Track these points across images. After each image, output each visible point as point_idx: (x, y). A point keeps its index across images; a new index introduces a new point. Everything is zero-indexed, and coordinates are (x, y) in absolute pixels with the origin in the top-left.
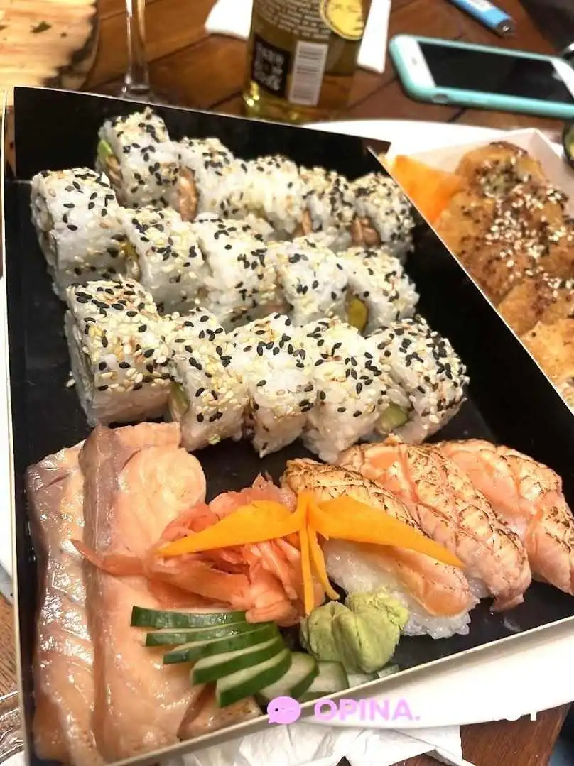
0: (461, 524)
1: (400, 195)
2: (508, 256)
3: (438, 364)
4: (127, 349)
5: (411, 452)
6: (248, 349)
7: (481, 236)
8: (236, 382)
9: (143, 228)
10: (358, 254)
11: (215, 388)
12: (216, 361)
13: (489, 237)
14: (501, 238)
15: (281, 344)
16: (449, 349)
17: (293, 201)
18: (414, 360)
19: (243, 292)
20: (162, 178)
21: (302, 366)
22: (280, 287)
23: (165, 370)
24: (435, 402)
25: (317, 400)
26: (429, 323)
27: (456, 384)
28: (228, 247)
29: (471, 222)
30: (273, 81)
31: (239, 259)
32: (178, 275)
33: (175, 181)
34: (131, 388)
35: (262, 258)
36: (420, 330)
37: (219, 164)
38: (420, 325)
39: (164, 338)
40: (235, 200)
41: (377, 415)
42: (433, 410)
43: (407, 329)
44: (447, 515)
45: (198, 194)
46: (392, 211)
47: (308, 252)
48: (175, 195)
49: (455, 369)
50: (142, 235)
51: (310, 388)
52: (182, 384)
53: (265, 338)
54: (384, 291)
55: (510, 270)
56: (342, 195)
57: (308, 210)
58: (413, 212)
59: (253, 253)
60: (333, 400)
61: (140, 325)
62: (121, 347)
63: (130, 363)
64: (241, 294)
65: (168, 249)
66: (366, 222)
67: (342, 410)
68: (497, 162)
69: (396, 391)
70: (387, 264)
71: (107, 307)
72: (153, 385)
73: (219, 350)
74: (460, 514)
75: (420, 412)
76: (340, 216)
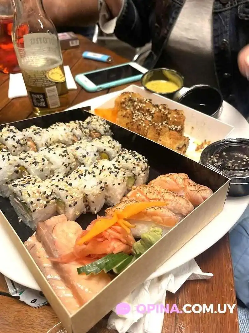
0: (164, 199)
1: (101, 119)
2: (142, 123)
3: (136, 158)
4: (37, 194)
5: (141, 187)
6: (76, 179)
7: (131, 121)
8: (77, 190)
9: (24, 159)
10: (96, 140)
11: (71, 194)
12: (67, 186)
13: (134, 120)
14: (138, 119)
15: (86, 173)
16: (137, 154)
17: (68, 134)
18: (128, 160)
19: (65, 165)
20: (22, 144)
21: (95, 176)
22: (77, 159)
23: (52, 196)
24: (140, 169)
25: (105, 185)
26: (127, 149)
27: (144, 162)
28: (54, 153)
29: (127, 118)
30: (42, 104)
31: (60, 155)
32: (42, 169)
33: (26, 143)
34: (44, 207)
35: (67, 153)
36: (125, 152)
37: (39, 132)
38: (125, 151)
39: (47, 187)
40: (49, 141)
41: (125, 183)
42: (141, 172)
43: (122, 153)
44: (159, 198)
45: (36, 144)
46: (101, 125)
47: (80, 145)
48: (28, 148)
49: (141, 158)
50: (25, 161)
51: (101, 182)
52: (59, 199)
53: (80, 173)
54: (110, 146)
55: (145, 126)
56: (83, 126)
57: (74, 135)
58: (107, 122)
59: (63, 152)
60: (110, 183)
61: (38, 186)
62: (35, 194)
63: (40, 198)
64: (65, 166)
65: (35, 162)
66: (94, 131)
67: (114, 185)
68: (126, 99)
69: (128, 172)
70: (106, 139)
71: (25, 185)
72: (50, 203)
73: (67, 182)
74: (163, 196)
75: (138, 175)
76: (85, 132)
